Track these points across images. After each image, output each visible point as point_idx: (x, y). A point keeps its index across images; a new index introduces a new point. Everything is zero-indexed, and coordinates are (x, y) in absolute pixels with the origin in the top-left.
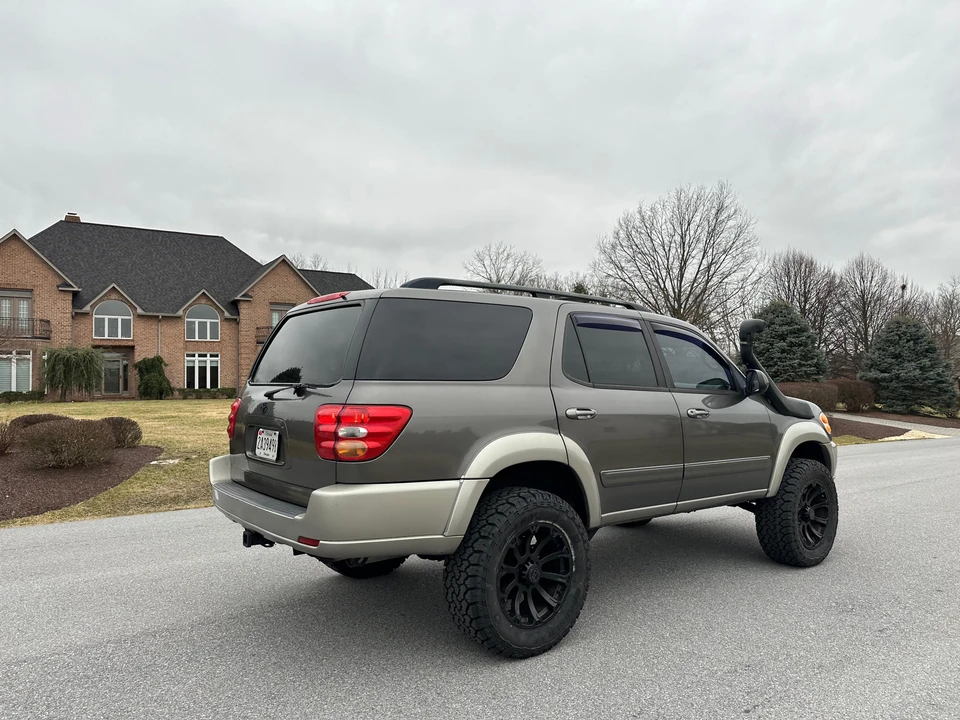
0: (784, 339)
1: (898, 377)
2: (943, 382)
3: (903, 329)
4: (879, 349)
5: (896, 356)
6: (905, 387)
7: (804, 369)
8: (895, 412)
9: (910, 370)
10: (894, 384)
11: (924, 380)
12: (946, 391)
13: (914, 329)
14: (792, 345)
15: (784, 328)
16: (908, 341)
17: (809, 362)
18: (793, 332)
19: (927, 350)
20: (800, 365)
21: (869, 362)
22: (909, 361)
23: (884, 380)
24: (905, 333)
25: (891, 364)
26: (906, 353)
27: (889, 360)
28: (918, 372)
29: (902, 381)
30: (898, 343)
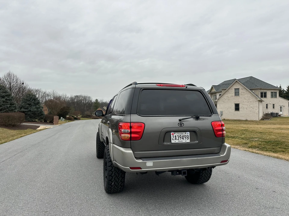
0: (4, 98)
1: (30, 111)
2: (42, 112)
3: (31, 96)
4: (24, 102)
5: (29, 104)
6: (32, 114)
7: (11, 108)
8: (29, 121)
9: (33, 109)
10: (29, 113)
11: (37, 111)
12: (42, 115)
13: (34, 97)
14: (6, 99)
15: (4, 94)
16: (33, 100)
17: (13, 106)
18: (7, 96)
19: (37, 103)
20: (10, 107)
21: (21, 106)
22: (33, 106)
23: (26, 111)
24: (32, 98)
25: (28, 107)
26: (32, 104)
27: (27, 106)
28: (36, 109)
29: (32, 112)
30: (30, 101)
